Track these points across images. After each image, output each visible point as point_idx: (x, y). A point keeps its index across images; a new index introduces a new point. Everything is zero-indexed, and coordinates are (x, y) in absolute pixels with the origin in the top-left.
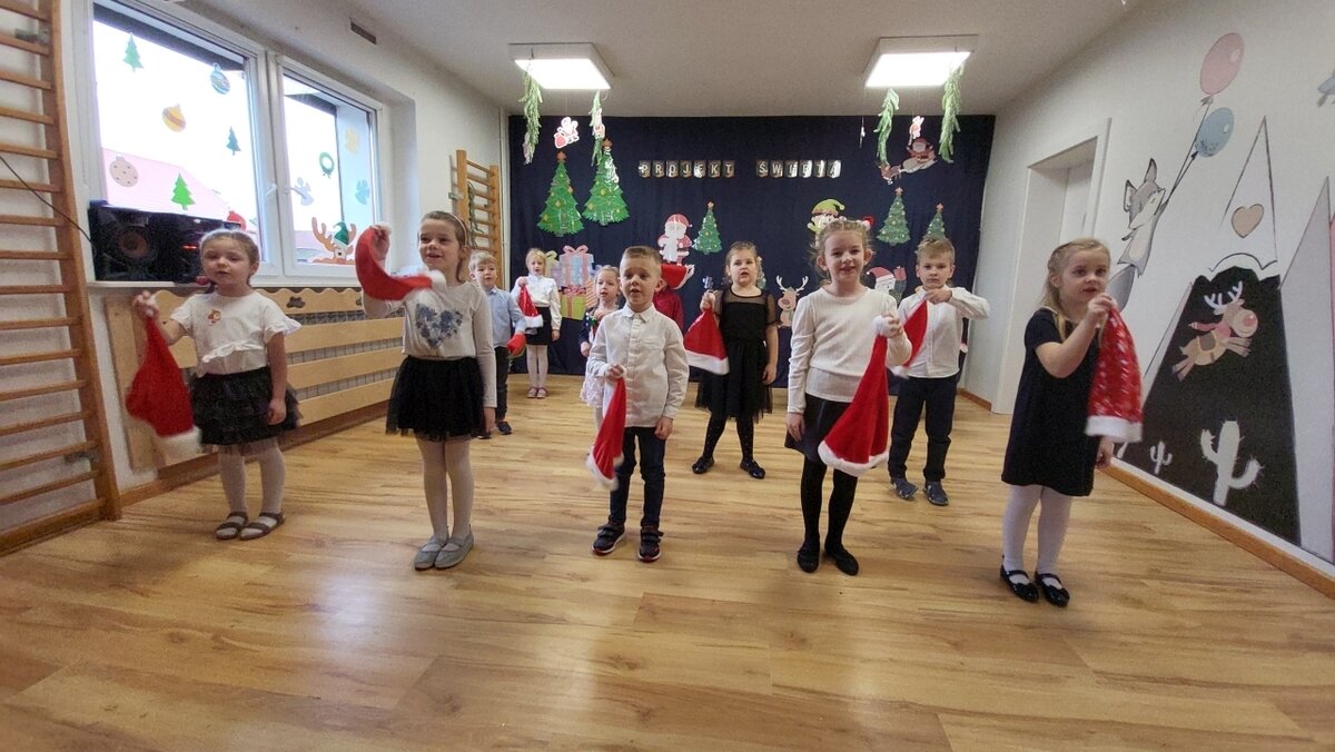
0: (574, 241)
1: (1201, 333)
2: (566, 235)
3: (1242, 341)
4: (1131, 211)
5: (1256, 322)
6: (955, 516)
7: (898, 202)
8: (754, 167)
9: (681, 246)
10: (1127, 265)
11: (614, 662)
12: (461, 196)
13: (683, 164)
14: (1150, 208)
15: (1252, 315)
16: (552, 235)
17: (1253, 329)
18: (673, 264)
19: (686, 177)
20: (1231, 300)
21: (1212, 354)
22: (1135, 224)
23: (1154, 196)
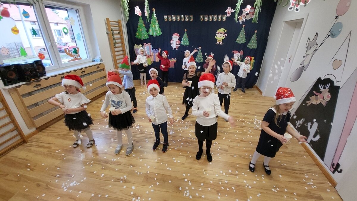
0: (146, 41)
1: (316, 95)
2: (144, 39)
3: (325, 102)
4: (308, 48)
5: (330, 98)
7: (243, 30)
8: (199, 18)
9: (177, 43)
10: (302, 66)
12: (109, 33)
13: (177, 16)
14: (313, 49)
15: (330, 95)
16: (140, 39)
17: (329, 99)
18: (175, 49)
19: (179, 20)
20: (326, 88)
21: (317, 102)
22: (307, 53)
23: (315, 46)
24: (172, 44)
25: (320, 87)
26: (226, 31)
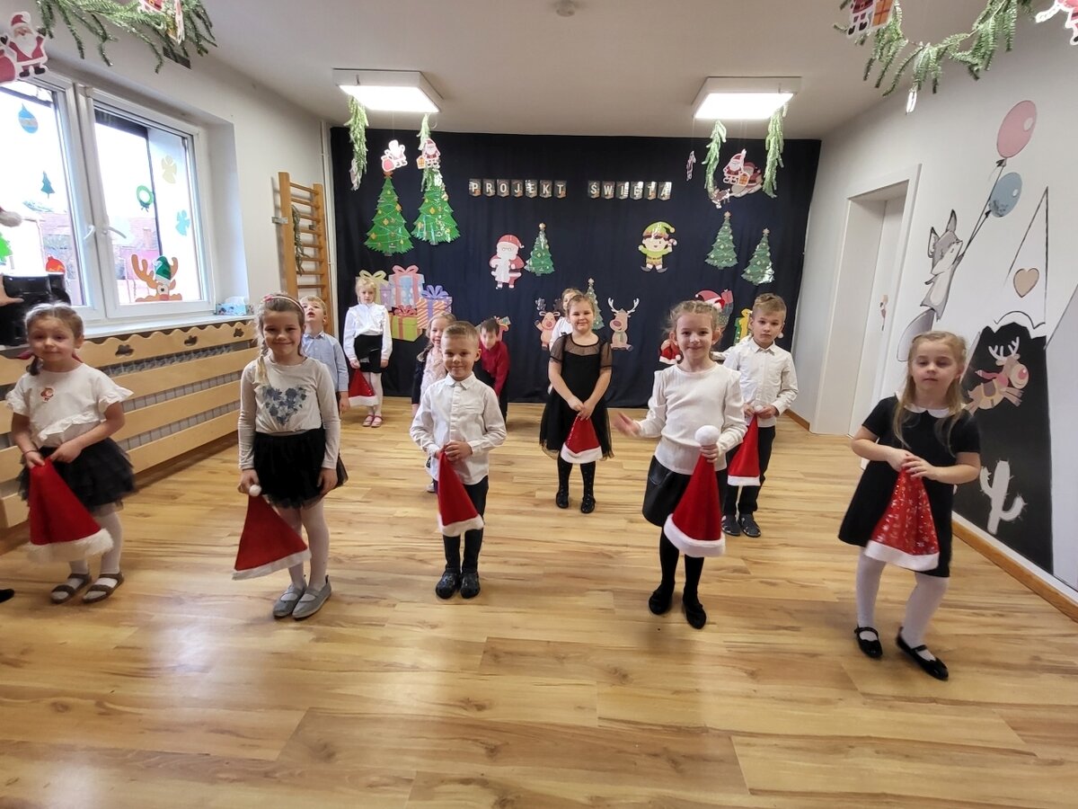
0: (402, 261)
2: (395, 254)
4: (934, 257)
5: (1027, 378)
6: (766, 547)
7: (726, 227)
8: (586, 189)
9: (513, 267)
10: (928, 308)
11: (463, 704)
12: (284, 221)
13: (514, 184)
15: (1025, 370)
17: (1025, 382)
18: (506, 285)
19: (518, 195)
20: (1010, 353)
21: (992, 401)
22: (936, 271)
23: (954, 246)
24: (495, 269)
25: (993, 352)
26: (672, 230)
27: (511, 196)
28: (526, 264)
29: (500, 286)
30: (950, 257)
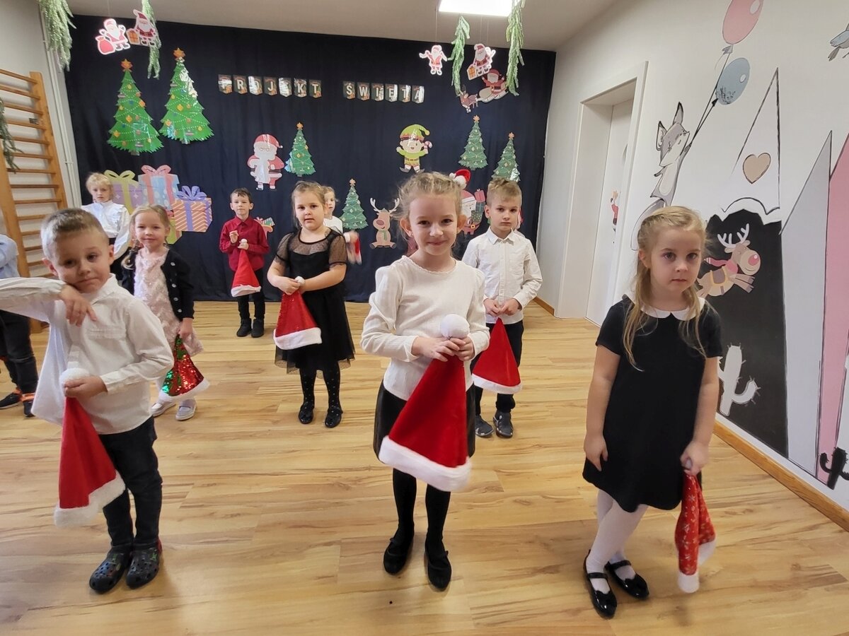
0: (154, 160)
1: (714, 268)
3: (747, 278)
4: (661, 149)
5: (759, 263)
7: (476, 130)
8: (341, 89)
9: (273, 168)
13: (266, 81)
15: (756, 256)
17: (756, 268)
18: (266, 186)
19: (271, 94)
20: (739, 240)
21: (722, 288)
22: (664, 163)
23: (681, 138)
24: (254, 170)
25: (722, 241)
26: (427, 133)
27: (264, 95)
28: (286, 165)
29: (261, 187)
30: (677, 148)
